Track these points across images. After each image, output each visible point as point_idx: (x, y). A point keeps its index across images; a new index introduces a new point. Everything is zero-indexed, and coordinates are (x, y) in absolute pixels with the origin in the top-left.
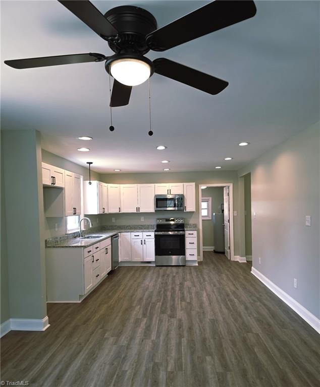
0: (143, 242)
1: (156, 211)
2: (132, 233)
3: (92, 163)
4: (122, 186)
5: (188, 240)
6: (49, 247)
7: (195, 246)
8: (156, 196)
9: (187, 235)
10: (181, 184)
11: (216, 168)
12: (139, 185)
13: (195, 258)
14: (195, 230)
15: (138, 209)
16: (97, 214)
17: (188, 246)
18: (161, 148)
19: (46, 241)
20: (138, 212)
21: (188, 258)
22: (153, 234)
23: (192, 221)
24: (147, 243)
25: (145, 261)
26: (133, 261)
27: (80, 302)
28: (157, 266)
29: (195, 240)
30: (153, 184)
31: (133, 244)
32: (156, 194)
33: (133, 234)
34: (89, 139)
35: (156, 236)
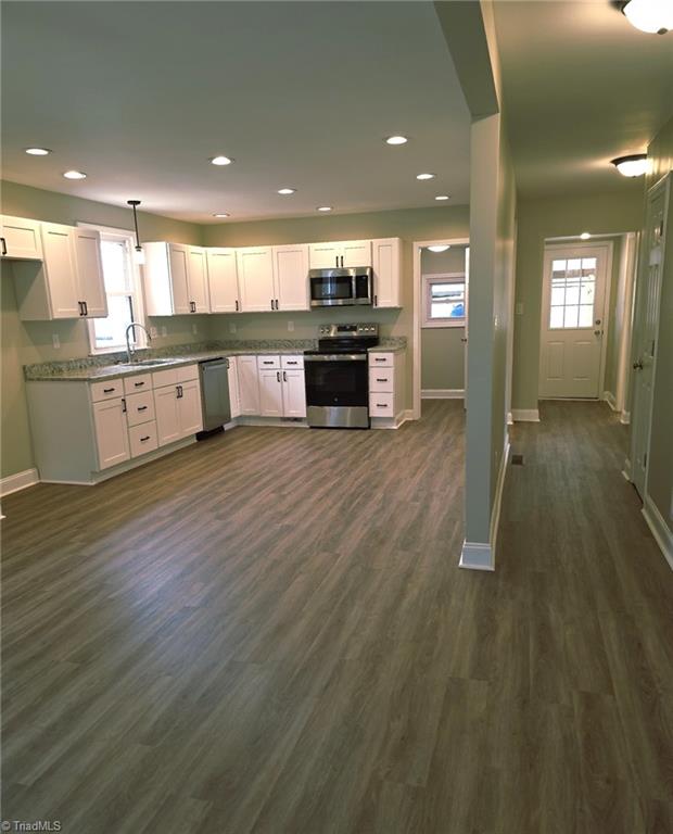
0: (282, 377)
1: (312, 307)
2: (259, 357)
3: (139, 202)
4: (240, 250)
5: (374, 374)
6: (32, 380)
7: (390, 386)
8: (311, 271)
9: (372, 363)
10: (366, 243)
11: (438, 198)
12: (276, 248)
13: (388, 412)
14: (391, 351)
15: (275, 303)
16: (170, 314)
17: (373, 385)
18: (221, 161)
19: (24, 368)
20: (275, 310)
21: (375, 412)
22: (300, 359)
23: (395, 331)
24: (289, 379)
25: (287, 415)
26: (264, 415)
27: (93, 484)
28: (312, 427)
29: (389, 374)
30: (306, 245)
31: (261, 380)
32: (312, 267)
33: (262, 359)
34: (44, 152)
35: (307, 363)
